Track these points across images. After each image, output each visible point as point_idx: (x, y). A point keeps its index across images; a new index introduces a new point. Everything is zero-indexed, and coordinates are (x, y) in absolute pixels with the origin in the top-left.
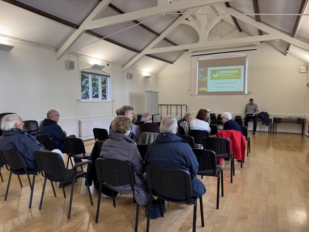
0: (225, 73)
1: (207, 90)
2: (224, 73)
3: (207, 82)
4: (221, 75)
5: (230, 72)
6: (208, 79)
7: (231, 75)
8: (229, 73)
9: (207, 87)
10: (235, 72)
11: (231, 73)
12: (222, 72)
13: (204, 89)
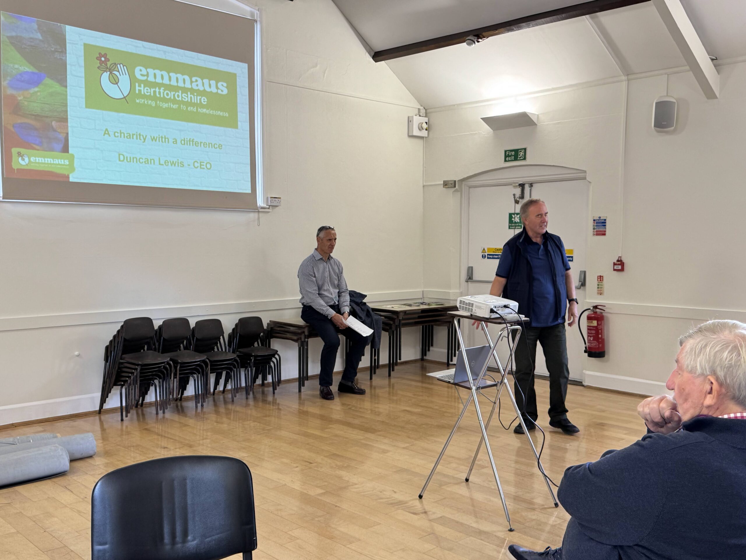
0: (166, 81)
1: (72, 168)
2: (159, 80)
3: (64, 120)
4: (145, 90)
5: (188, 85)
6: (70, 101)
7: (196, 99)
8: (185, 90)
9: (65, 149)
10: (214, 90)
11: (192, 91)
12: (151, 71)
13: (49, 160)
